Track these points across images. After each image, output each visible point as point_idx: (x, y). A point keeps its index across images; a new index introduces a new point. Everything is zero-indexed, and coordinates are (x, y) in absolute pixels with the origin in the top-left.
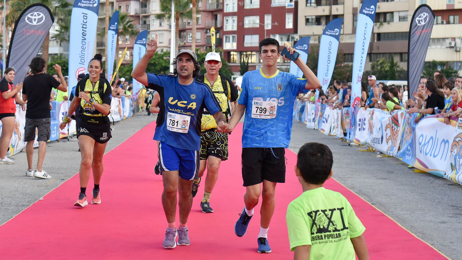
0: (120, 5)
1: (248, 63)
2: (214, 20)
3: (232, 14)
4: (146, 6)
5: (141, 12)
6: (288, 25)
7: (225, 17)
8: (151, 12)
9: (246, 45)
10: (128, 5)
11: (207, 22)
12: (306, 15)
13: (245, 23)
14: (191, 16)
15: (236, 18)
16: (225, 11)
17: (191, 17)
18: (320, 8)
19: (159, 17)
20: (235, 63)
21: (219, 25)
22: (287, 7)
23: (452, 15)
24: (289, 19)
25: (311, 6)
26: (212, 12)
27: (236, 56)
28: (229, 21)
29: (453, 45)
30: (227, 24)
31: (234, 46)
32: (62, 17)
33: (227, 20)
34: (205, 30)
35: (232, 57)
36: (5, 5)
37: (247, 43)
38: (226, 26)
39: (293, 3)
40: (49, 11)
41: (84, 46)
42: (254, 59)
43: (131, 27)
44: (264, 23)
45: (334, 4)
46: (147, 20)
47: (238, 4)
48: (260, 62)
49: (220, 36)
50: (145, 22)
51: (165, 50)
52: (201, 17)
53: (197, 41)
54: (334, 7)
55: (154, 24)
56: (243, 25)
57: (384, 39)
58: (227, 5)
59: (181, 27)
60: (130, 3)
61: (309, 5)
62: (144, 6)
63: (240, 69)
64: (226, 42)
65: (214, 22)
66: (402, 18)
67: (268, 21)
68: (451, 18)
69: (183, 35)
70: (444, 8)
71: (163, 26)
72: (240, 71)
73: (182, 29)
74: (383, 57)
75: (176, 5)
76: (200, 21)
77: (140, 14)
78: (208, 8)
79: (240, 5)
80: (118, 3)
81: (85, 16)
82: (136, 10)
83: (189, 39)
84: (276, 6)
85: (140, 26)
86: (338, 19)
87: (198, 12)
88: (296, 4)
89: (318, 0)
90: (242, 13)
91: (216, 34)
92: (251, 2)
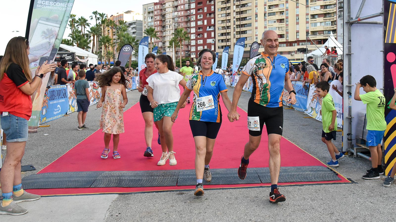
0: (156, 44)
3: (194, 46)
4: (164, 44)
8: (166, 45)
12: (218, 46)
14: (180, 47)
15: (195, 47)
16: (191, 45)
18: (223, 43)
19: (169, 47)
21: (189, 50)
22: (212, 43)
28: (192, 48)
31: (195, 56)
32: (136, 48)
34: (185, 51)
35: (194, 60)
38: (192, 50)
39: (214, 42)
40: (131, 46)
45: (227, 42)
47: (196, 42)
49: (190, 53)
50: (164, 49)
53: (182, 55)
56: (197, 49)
58: (192, 43)
59: (176, 50)
61: (219, 42)
64: (192, 55)
65: (188, 49)
69: (177, 53)
72: (197, 65)
76: (183, 48)
78: (185, 44)
81: (143, 47)
82: (161, 45)
83: (179, 54)
84: (208, 43)
86: (229, 47)
87: (182, 45)
88: (215, 42)
89: (222, 41)
90: (197, 45)
91: (188, 52)
92: (200, 42)
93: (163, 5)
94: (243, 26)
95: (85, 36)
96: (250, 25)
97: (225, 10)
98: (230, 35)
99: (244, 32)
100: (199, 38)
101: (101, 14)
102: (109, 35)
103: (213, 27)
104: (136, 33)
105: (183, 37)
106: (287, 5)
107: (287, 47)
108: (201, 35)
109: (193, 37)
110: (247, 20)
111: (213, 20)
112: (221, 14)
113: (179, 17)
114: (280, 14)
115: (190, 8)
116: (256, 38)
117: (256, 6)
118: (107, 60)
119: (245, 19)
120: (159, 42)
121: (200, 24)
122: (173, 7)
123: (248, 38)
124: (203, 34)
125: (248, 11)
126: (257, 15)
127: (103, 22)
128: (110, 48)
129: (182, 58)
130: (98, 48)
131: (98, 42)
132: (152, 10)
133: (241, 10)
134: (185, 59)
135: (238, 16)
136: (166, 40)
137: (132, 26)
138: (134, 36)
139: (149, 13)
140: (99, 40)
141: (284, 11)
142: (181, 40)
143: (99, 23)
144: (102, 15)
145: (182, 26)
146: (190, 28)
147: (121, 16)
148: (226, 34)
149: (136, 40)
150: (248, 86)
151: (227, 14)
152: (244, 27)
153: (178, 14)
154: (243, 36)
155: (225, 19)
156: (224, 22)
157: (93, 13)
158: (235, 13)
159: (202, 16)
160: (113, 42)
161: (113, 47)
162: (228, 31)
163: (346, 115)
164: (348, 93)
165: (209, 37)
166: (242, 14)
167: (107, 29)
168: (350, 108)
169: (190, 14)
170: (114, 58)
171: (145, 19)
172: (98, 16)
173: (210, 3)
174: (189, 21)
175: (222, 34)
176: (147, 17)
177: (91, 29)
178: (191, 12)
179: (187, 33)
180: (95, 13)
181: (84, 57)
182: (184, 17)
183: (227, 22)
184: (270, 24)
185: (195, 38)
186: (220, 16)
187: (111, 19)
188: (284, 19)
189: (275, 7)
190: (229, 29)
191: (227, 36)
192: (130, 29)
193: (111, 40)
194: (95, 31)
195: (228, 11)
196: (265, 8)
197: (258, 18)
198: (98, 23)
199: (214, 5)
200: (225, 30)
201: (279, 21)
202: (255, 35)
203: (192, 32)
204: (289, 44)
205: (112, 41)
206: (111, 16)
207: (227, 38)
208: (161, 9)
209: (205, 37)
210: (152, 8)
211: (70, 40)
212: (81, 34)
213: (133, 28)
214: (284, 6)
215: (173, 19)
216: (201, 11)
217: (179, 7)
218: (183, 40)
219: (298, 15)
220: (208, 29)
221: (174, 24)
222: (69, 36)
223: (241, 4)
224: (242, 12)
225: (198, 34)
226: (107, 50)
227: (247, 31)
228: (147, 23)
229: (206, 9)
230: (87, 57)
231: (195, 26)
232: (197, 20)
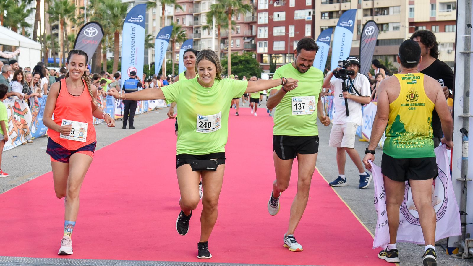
0: (178, 19)
1: (275, 63)
2: (250, 30)
3: (265, 25)
4: (197, 19)
5: (194, 24)
6: (307, 34)
7: (258, 28)
8: (201, 24)
9: (274, 49)
10: (184, 19)
11: (245, 32)
12: (321, 26)
13: (274, 32)
14: (228, 27)
15: (267, 28)
16: (259, 23)
18: (332, 20)
19: (205, 27)
20: (267, 63)
22: (306, 20)
23: (434, 26)
24: (308, 28)
25: (325, 18)
26: (248, 24)
27: (267, 58)
28: (261, 30)
30: (260, 32)
31: (266, 51)
33: (260, 30)
34: (243, 37)
35: (264, 58)
37: (276, 48)
38: (260, 34)
39: (311, 17)
41: (133, 51)
43: (184, 35)
44: (288, 32)
46: (199, 30)
47: (269, 18)
48: (286, 63)
49: (255, 42)
50: (197, 32)
52: (240, 28)
53: (237, 46)
55: (204, 33)
56: (273, 34)
57: (382, 45)
58: (260, 18)
60: (185, 17)
61: (323, 18)
62: (196, 19)
63: (270, 68)
64: (259, 47)
65: (250, 32)
66: (395, 28)
67: (291, 30)
69: (226, 42)
70: (428, 20)
71: (211, 35)
72: (270, 69)
73: (225, 37)
74: (381, 58)
76: (239, 31)
77: (193, 26)
78: (246, 21)
79: (270, 18)
80: (176, 17)
81: (134, 29)
82: (190, 22)
84: (297, 19)
85: (193, 35)
88: (314, 17)
89: (331, 14)
90: (271, 24)
91: (251, 41)
92: (278, 16)
100: (276, 7)
109: (263, 4)
116: (411, 9)
120: (185, 15)
123: (391, 10)
131: (48, 16)
134: (242, 56)
136: (202, 12)
140: (49, 9)
160: (80, 13)
165: (301, 5)
185: (267, 7)
191: (343, 4)
202: (407, 2)
207: (343, 8)
209: (290, 6)
226: (66, 31)
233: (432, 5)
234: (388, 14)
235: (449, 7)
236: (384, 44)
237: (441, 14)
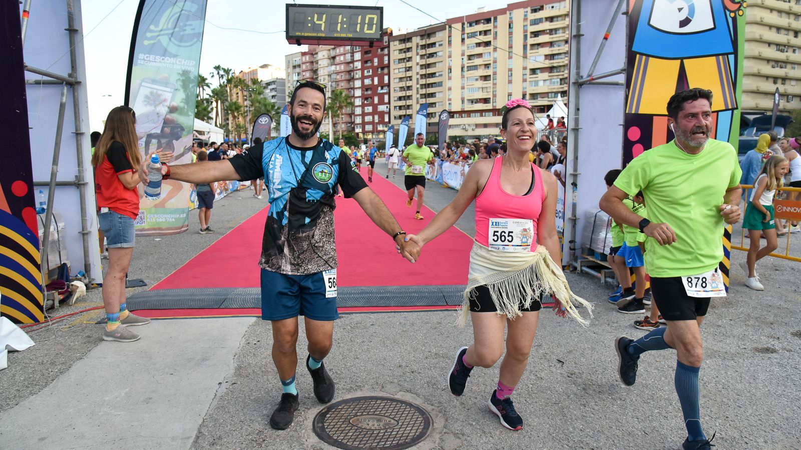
7: (355, 117)
9: (366, 130)
11: (347, 119)
12: (394, 115)
15: (361, 117)
16: (356, 114)
17: (338, 117)
18: (401, 111)
21: (353, 121)
22: (385, 111)
26: (349, 114)
27: (362, 135)
29: (464, 128)
30: (357, 120)
31: (361, 130)
32: (277, 119)
33: (357, 118)
34: (346, 123)
35: (360, 136)
36: (248, 114)
39: (388, 109)
40: (270, 116)
42: (370, 136)
47: (362, 110)
51: (327, 133)
54: (408, 111)
56: (364, 120)
58: (356, 111)
59: (334, 122)
61: (395, 110)
64: (356, 128)
65: (350, 119)
68: (463, 115)
70: (460, 110)
75: (331, 112)
76: (344, 119)
78: (347, 112)
83: (339, 127)
84: (380, 111)
86: (410, 116)
87: (342, 114)
88: (390, 109)
89: (400, 108)
90: (364, 114)
91: (351, 125)
92: (368, 109)
93: (315, 56)
94: (430, 86)
95: (205, 102)
96: (440, 84)
97: (404, 62)
98: (412, 99)
99: (432, 95)
100: (366, 103)
101: (226, 69)
102: (238, 100)
103: (386, 87)
104: (276, 97)
105: (343, 102)
106: (496, 55)
107: (494, 117)
108: (370, 99)
109: (358, 102)
110: (436, 77)
111: (386, 78)
112: (399, 69)
113: (338, 73)
114: (485, 68)
115: (353, 59)
116: (449, 104)
117: (450, 57)
118: (236, 136)
119: (432, 75)
121: (368, 84)
122: (329, 58)
123: (437, 104)
124: (372, 98)
125: (437, 64)
126: (451, 69)
127: (229, 81)
128: (241, 119)
129: (342, 133)
130: (223, 118)
131: (223, 111)
132: (299, 63)
133: (428, 62)
135: (423, 72)
137: (270, 87)
138: (273, 101)
139: (294, 67)
140: (224, 108)
141: (490, 64)
142: (341, 107)
143: (224, 82)
144: (227, 71)
145: (342, 86)
146: (354, 89)
147: (254, 72)
148: (406, 98)
149: (276, 108)
150: (436, 174)
151: (408, 69)
152: (432, 87)
153: (336, 68)
154: (431, 100)
155: (404, 76)
156: (403, 80)
157: (214, 68)
158: (418, 67)
159: (371, 71)
160: (244, 110)
161: (245, 117)
162: (409, 93)
163: (569, 214)
164: (572, 184)
165: (381, 102)
166: (429, 68)
167: (234, 91)
168: (574, 206)
169: (353, 68)
170: (246, 133)
171: (288, 76)
172: (222, 72)
173: (382, 53)
174: (352, 79)
175: (400, 98)
176: (291, 74)
177: (213, 91)
178: (355, 66)
179: (349, 97)
180: (217, 68)
181: (204, 132)
182: (345, 73)
183: (407, 81)
184: (470, 83)
185: (360, 104)
186: (396, 71)
187: (241, 76)
188: (490, 76)
189: (477, 58)
190: (410, 90)
191: (408, 101)
192: (267, 91)
193: (241, 107)
194: (219, 94)
195: (409, 64)
196: (463, 59)
197: (453, 74)
198: (222, 83)
199: (389, 55)
200: (404, 92)
201: (483, 78)
202: (447, 100)
203: (356, 95)
204: (497, 113)
205: (242, 109)
206: (240, 73)
207: (408, 104)
208: (311, 61)
209: (375, 103)
210: (298, 60)
211: (184, 107)
212: (199, 99)
213: (272, 90)
214: (490, 55)
215: (330, 76)
216: (369, 64)
217: (337, 58)
218: (344, 107)
219: (510, 70)
220: (379, 91)
221: (330, 83)
222: (181, 102)
223: (428, 52)
224: (428, 66)
225: (365, 98)
227: (435, 93)
228: (291, 82)
229: (376, 60)
230: (209, 132)
231: (360, 86)
232: (363, 78)
233: (462, 101)
234: (435, 106)
235: (472, 102)
236: (434, 126)
237: (468, 106)
